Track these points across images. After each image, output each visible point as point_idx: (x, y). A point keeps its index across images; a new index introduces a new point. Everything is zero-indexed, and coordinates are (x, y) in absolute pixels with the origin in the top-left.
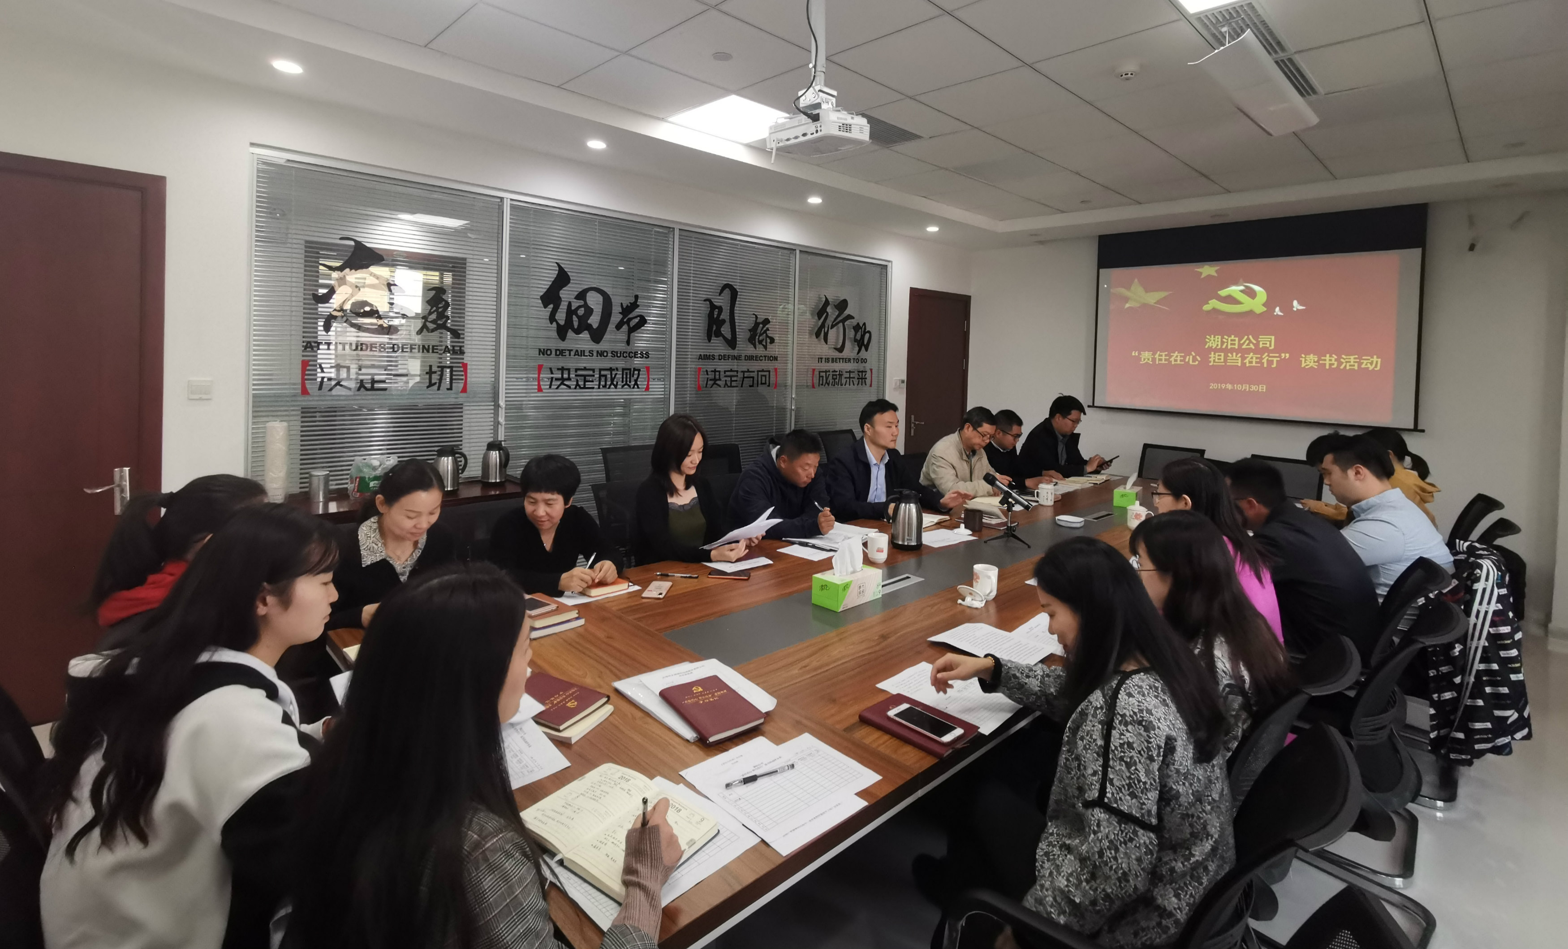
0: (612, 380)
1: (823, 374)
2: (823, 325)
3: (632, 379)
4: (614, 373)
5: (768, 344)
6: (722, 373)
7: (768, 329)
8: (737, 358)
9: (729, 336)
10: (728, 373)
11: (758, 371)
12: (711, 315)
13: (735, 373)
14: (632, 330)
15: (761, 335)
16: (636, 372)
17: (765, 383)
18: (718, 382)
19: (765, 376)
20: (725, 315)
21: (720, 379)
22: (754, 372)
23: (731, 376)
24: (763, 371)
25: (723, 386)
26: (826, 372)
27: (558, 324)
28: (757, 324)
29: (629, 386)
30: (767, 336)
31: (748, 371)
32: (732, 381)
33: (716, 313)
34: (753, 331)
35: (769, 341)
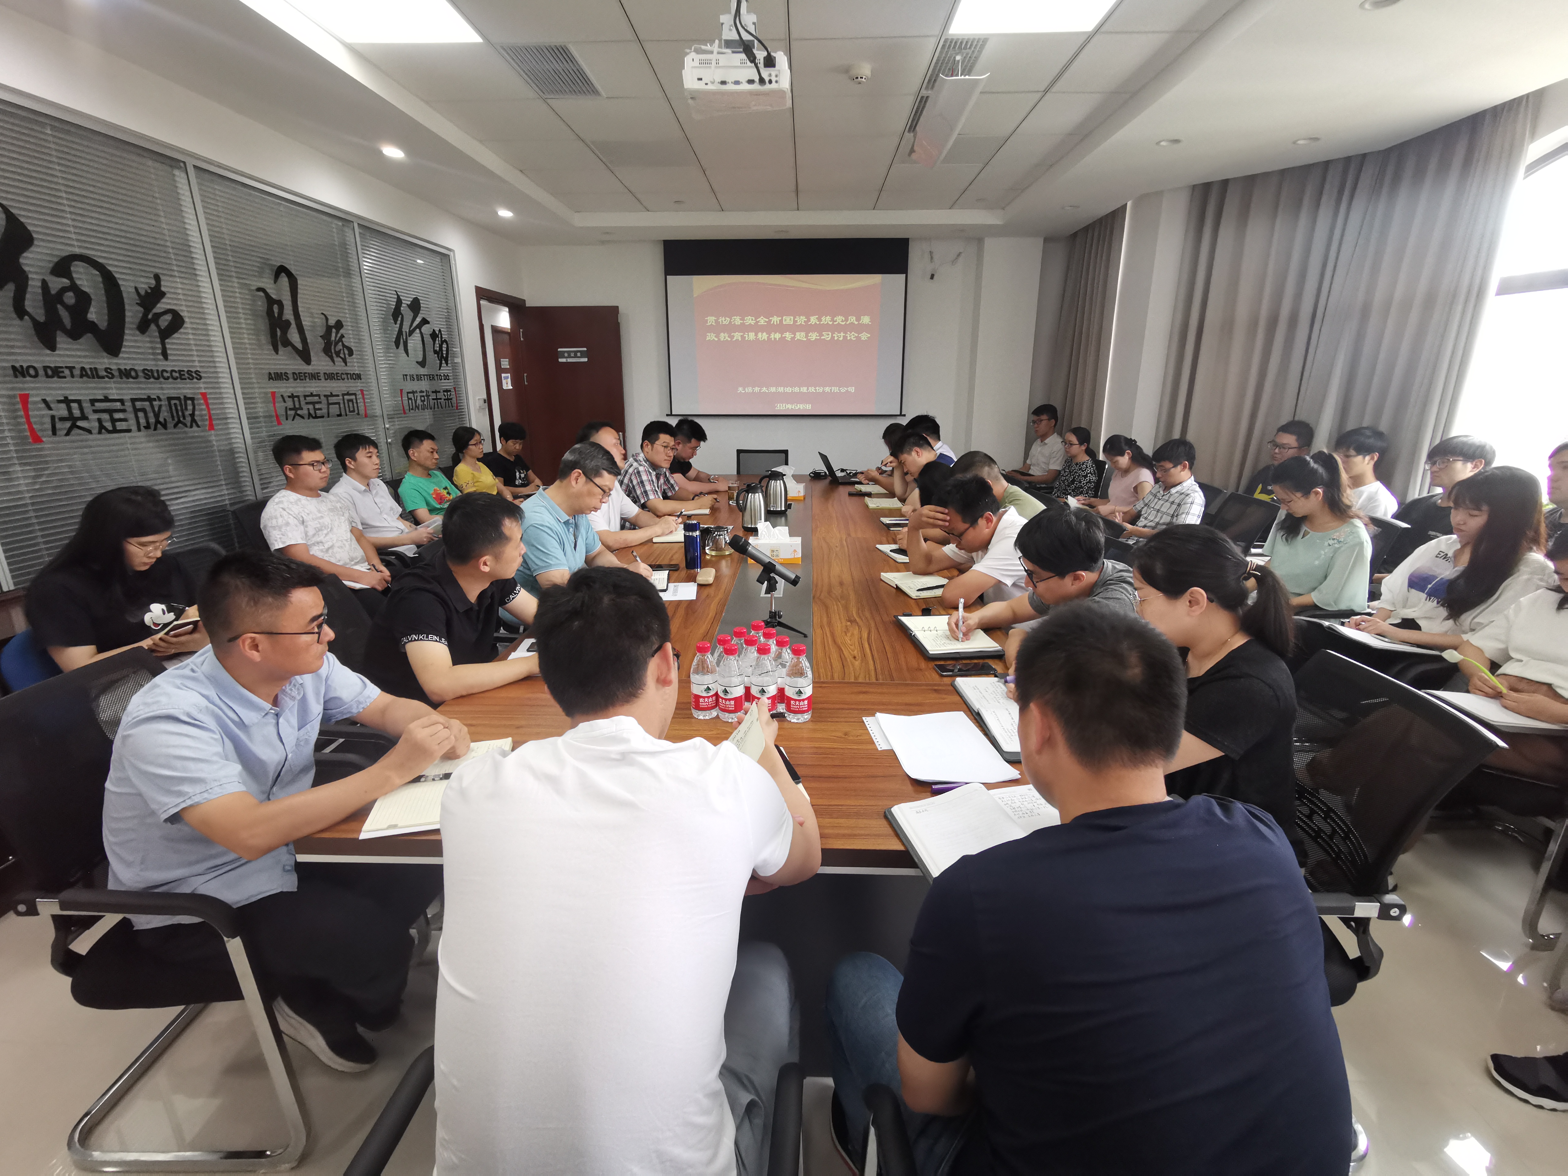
0: (157, 416)
1: (411, 396)
2: (400, 332)
3: (187, 413)
4: (156, 405)
5: (347, 356)
6: (302, 399)
7: (343, 336)
8: (315, 376)
9: (299, 346)
10: (309, 399)
11: (343, 395)
12: (270, 312)
13: (316, 399)
14: (166, 334)
15: (336, 344)
16: (189, 402)
17: (354, 411)
18: (299, 412)
19: (352, 400)
20: (288, 314)
21: (301, 408)
22: (338, 396)
23: (313, 403)
24: (348, 394)
25: (307, 417)
26: (413, 392)
28: (329, 329)
29: (185, 425)
30: (344, 346)
31: (332, 395)
32: (315, 409)
33: (276, 308)
34: (326, 336)
35: (346, 352)
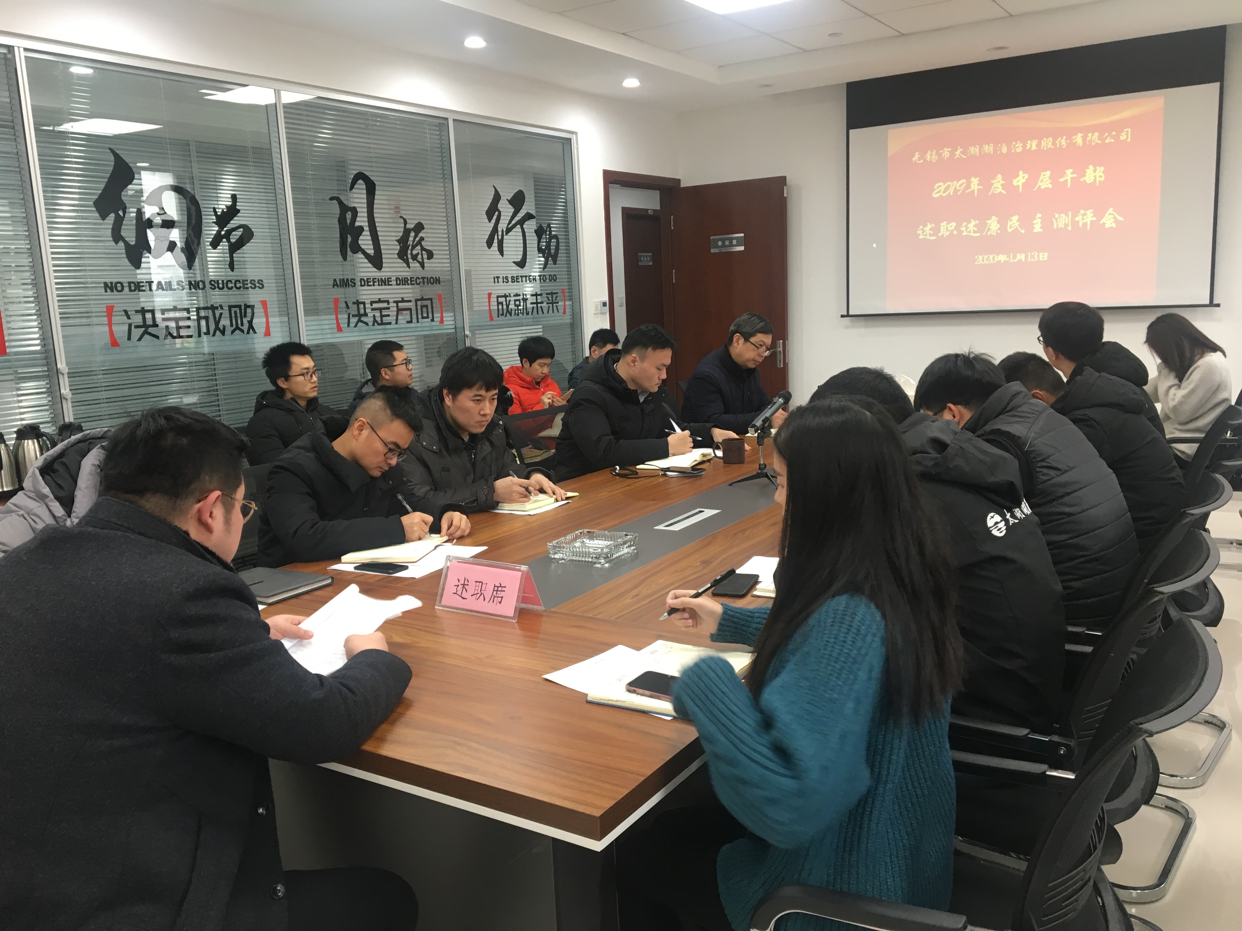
0: (217, 323)
1: (501, 300)
2: (495, 230)
3: (245, 321)
4: (217, 313)
5: (425, 261)
6: (368, 306)
7: (422, 239)
8: (385, 282)
9: (371, 252)
10: (375, 306)
11: (416, 300)
12: (342, 220)
13: (385, 305)
14: (234, 248)
15: (414, 247)
16: (249, 311)
17: (427, 317)
18: (363, 319)
19: (427, 306)
20: (362, 221)
21: (366, 315)
22: (410, 301)
23: (380, 310)
24: (422, 299)
25: (371, 324)
26: (505, 296)
27: (126, 244)
28: (407, 232)
29: (242, 331)
30: (423, 249)
31: (403, 301)
32: (382, 316)
33: (349, 215)
34: (403, 241)
35: (425, 256)
